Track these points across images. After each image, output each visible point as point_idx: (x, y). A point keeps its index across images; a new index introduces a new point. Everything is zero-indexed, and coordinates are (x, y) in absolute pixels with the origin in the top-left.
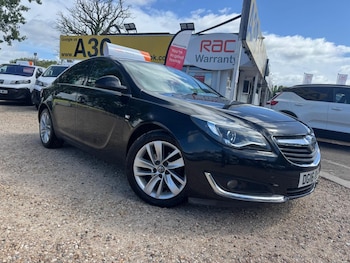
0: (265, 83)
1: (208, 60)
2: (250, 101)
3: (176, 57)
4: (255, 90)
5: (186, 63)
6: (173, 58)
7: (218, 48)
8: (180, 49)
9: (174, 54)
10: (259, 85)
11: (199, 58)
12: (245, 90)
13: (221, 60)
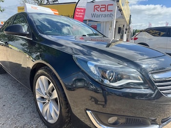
0: (129, 28)
1: (98, 16)
2: (122, 38)
3: (79, 14)
4: (124, 32)
5: (85, 18)
6: (78, 15)
7: (103, 9)
8: (82, 9)
9: (78, 12)
10: (126, 29)
11: (93, 15)
12: (119, 32)
13: (106, 16)
